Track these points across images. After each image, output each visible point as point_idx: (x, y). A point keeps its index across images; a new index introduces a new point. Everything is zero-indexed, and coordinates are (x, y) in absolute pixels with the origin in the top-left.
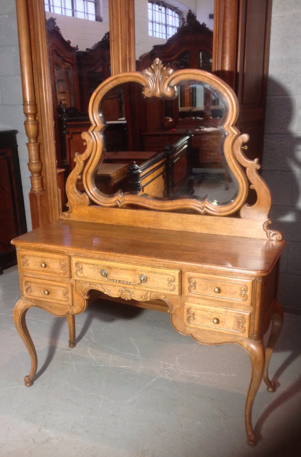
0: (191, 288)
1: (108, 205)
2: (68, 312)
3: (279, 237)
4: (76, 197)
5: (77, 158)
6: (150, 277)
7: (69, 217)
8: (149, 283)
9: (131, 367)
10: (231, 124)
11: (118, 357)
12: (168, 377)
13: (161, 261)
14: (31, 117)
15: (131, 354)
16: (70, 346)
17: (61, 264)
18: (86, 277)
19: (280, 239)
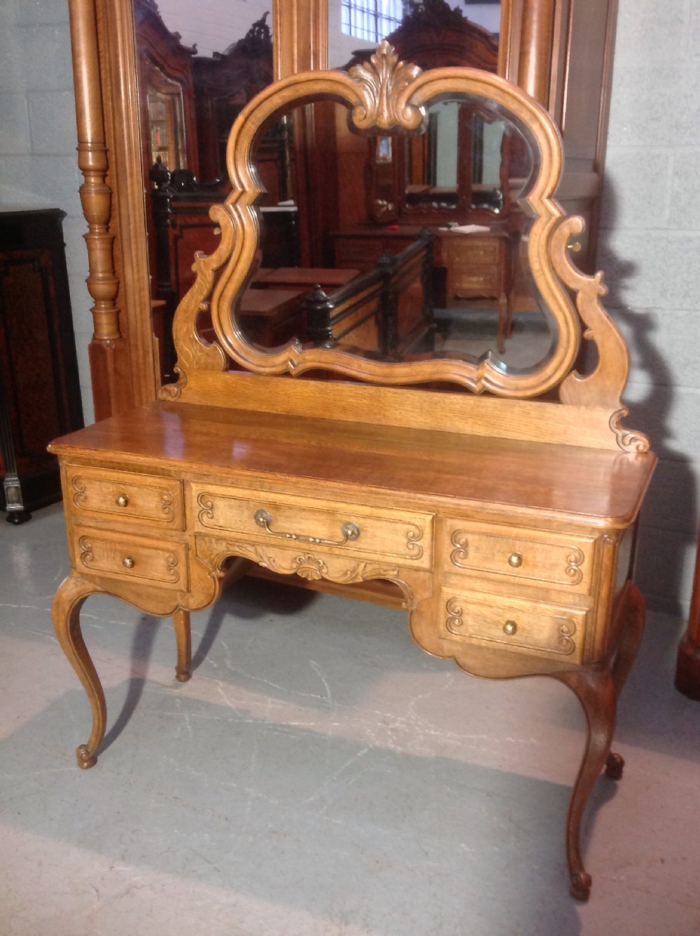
0: (457, 555)
1: (267, 370)
2: (177, 606)
3: (644, 446)
4: (196, 351)
5: (199, 264)
6: (368, 529)
7: (180, 397)
8: (363, 541)
9: (312, 724)
10: (546, 194)
11: (283, 702)
12: (393, 746)
13: (389, 495)
14: (94, 176)
15: (312, 695)
16: (178, 677)
17: (162, 499)
18: (221, 528)
19: (645, 450)
